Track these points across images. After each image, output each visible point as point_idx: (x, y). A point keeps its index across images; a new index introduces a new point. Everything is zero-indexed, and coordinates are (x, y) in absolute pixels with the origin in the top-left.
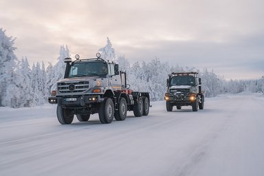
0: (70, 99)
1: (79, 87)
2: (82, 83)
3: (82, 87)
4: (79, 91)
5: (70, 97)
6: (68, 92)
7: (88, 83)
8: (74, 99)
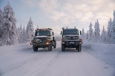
0: (72, 43)
1: (75, 38)
2: (76, 37)
3: (76, 38)
4: (75, 40)
5: (71, 42)
6: (70, 40)
7: (78, 37)
8: (73, 43)
